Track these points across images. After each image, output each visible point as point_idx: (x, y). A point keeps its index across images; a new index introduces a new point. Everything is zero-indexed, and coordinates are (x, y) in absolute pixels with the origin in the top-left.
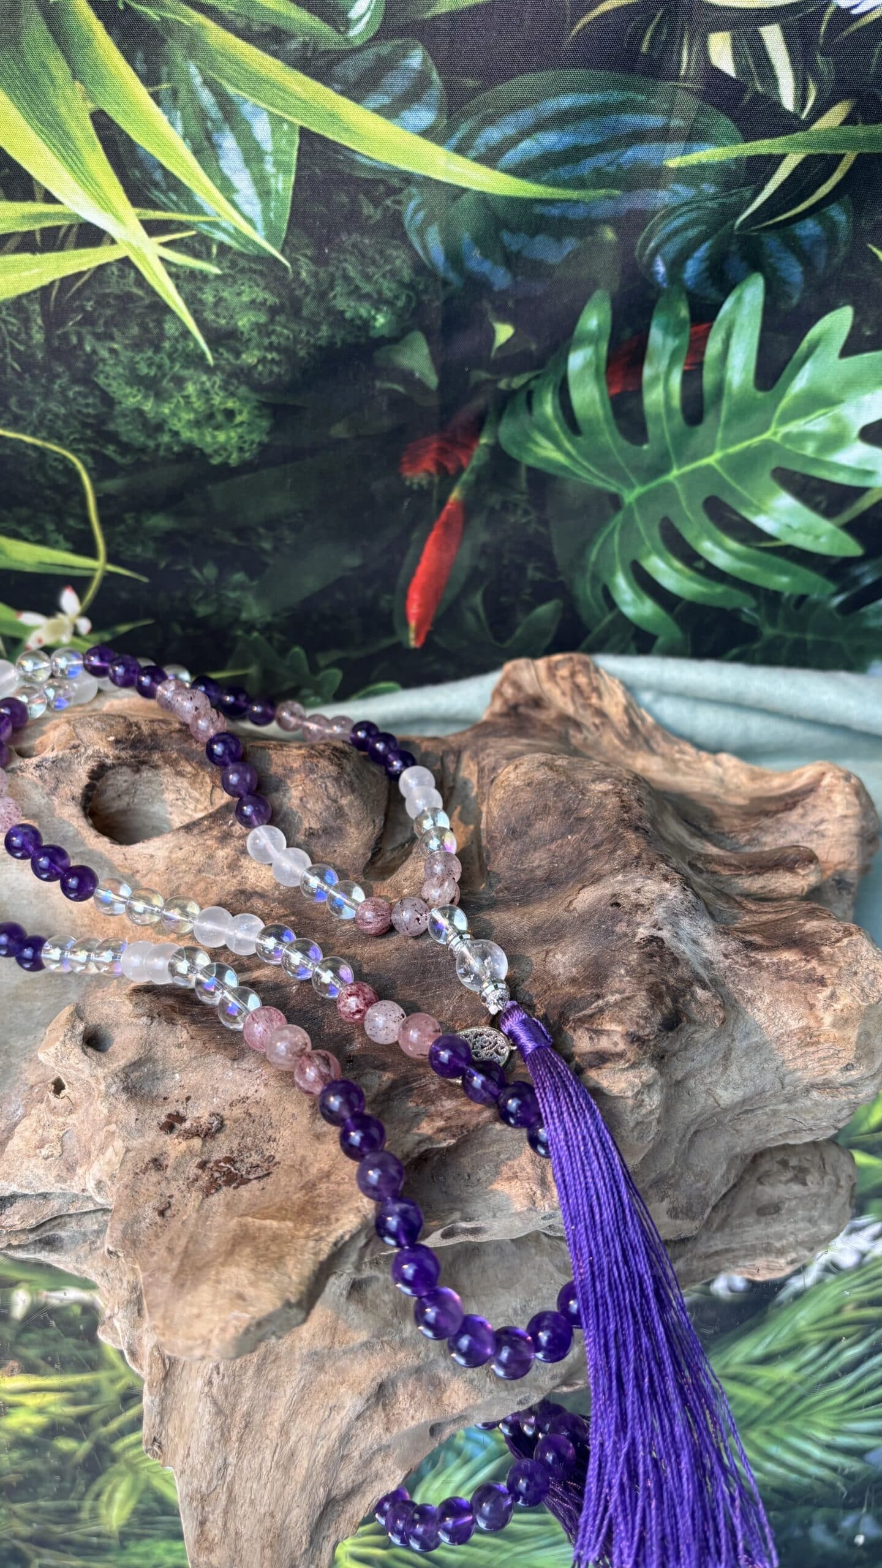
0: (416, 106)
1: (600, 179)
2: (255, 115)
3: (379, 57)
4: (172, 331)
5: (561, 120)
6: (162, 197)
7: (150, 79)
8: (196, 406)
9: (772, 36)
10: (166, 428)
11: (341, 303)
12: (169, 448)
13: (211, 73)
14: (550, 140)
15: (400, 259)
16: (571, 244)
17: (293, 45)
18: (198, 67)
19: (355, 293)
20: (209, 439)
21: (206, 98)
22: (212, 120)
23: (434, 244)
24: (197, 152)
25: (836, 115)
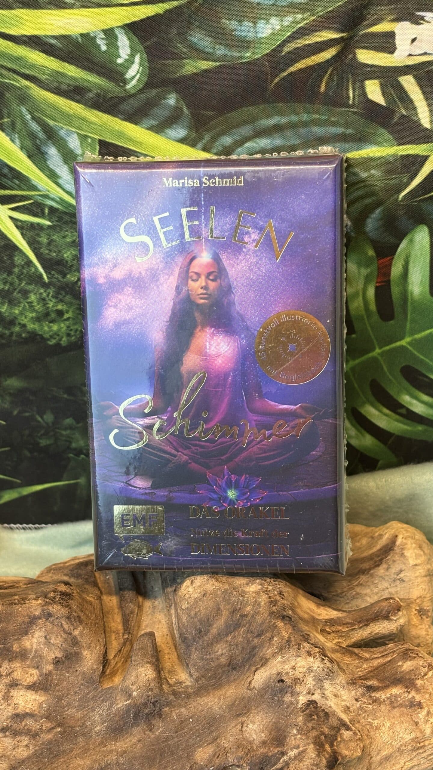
0: (174, 126)
2: (68, 135)
3: (147, 99)
4: (19, 261)
6: (9, 182)
8: (36, 308)
9: (409, 82)
10: (17, 322)
12: (19, 335)
13: (36, 113)
14: (265, 142)
17: (90, 95)
18: (28, 110)
20: (46, 328)
22: (39, 139)
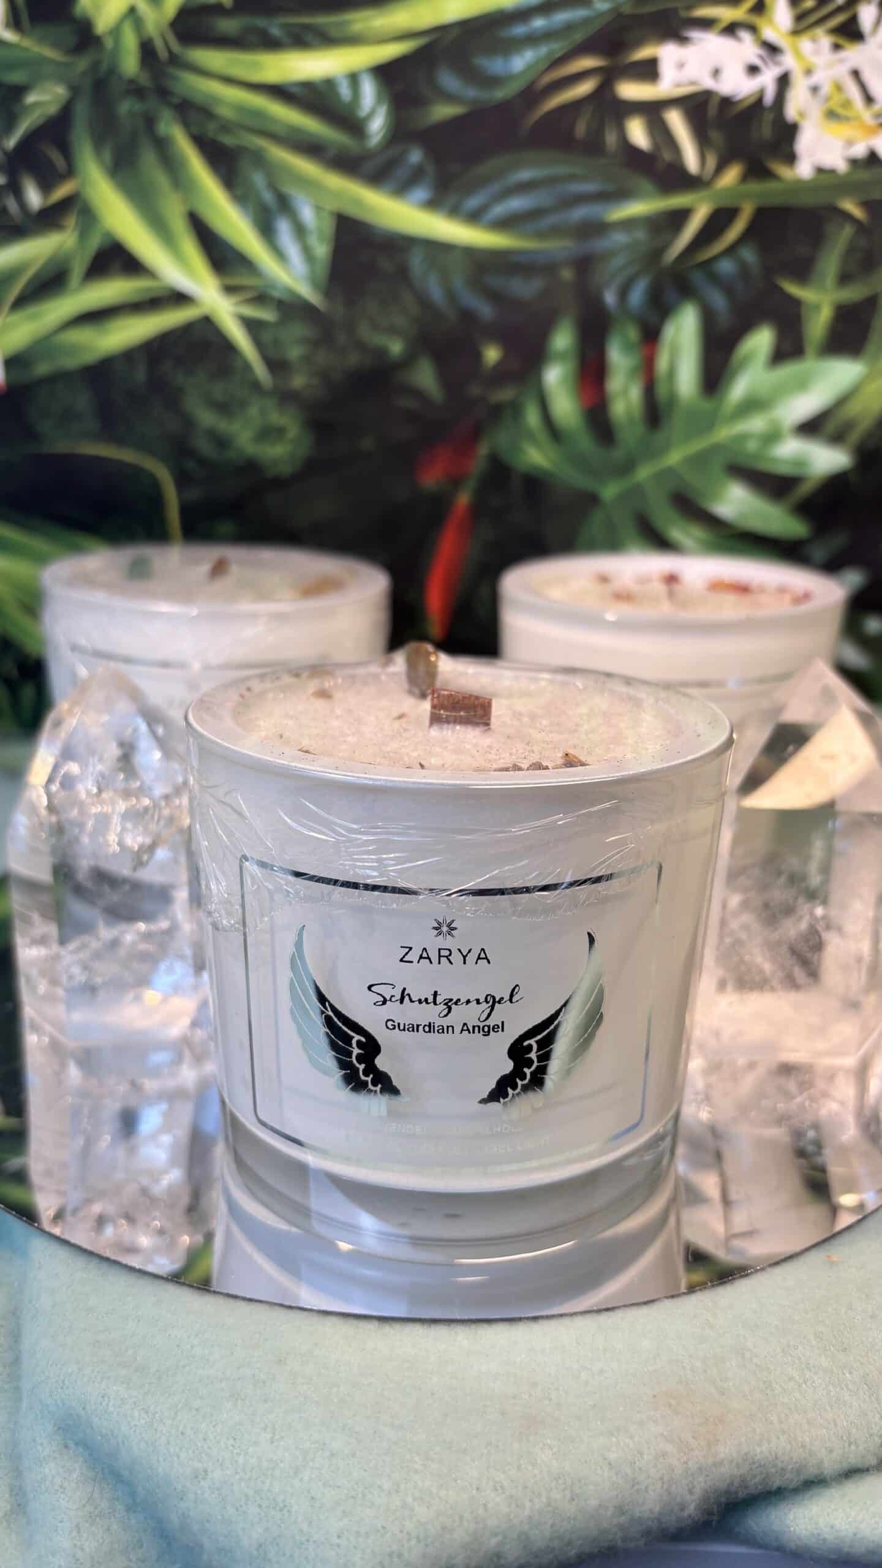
0: (417, 187)
1: (556, 231)
2: (303, 206)
3: (390, 158)
5: (521, 191)
7: (230, 186)
9: (676, 120)
10: (233, 444)
11: (364, 336)
12: (234, 462)
13: (270, 180)
15: (410, 300)
16: (539, 282)
17: (329, 153)
18: (263, 176)
19: (375, 326)
20: (268, 452)
22: (271, 210)
23: (434, 289)
24: (260, 234)
25: (731, 176)
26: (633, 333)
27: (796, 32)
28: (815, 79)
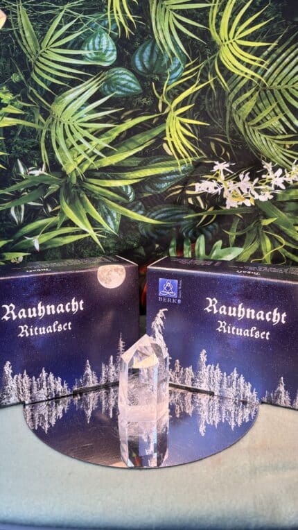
0: (140, 211)
1: (172, 220)
2: (113, 213)
3: (134, 203)
4: (97, 247)
5: (164, 212)
6: (97, 226)
7: (96, 208)
9: (199, 198)
11: (128, 242)
13: (106, 207)
14: (163, 215)
15: (138, 234)
16: (168, 231)
17: (120, 202)
18: (104, 206)
19: (130, 240)
21: (106, 211)
22: (106, 214)
23: (144, 232)
24: (103, 219)
25: (211, 209)
26: (190, 241)
27: (225, 180)
28: (230, 189)
